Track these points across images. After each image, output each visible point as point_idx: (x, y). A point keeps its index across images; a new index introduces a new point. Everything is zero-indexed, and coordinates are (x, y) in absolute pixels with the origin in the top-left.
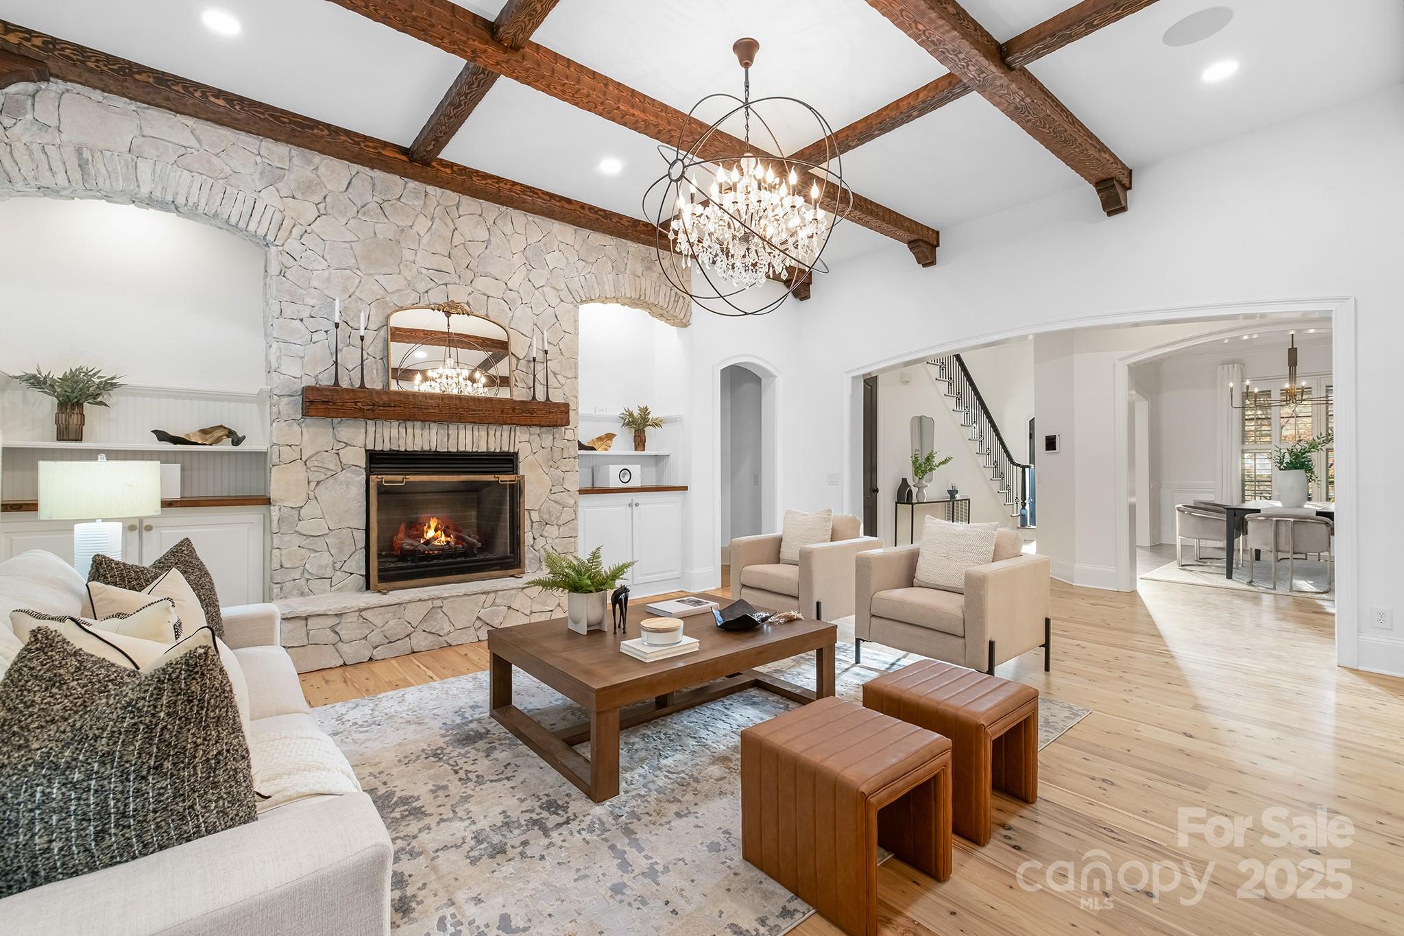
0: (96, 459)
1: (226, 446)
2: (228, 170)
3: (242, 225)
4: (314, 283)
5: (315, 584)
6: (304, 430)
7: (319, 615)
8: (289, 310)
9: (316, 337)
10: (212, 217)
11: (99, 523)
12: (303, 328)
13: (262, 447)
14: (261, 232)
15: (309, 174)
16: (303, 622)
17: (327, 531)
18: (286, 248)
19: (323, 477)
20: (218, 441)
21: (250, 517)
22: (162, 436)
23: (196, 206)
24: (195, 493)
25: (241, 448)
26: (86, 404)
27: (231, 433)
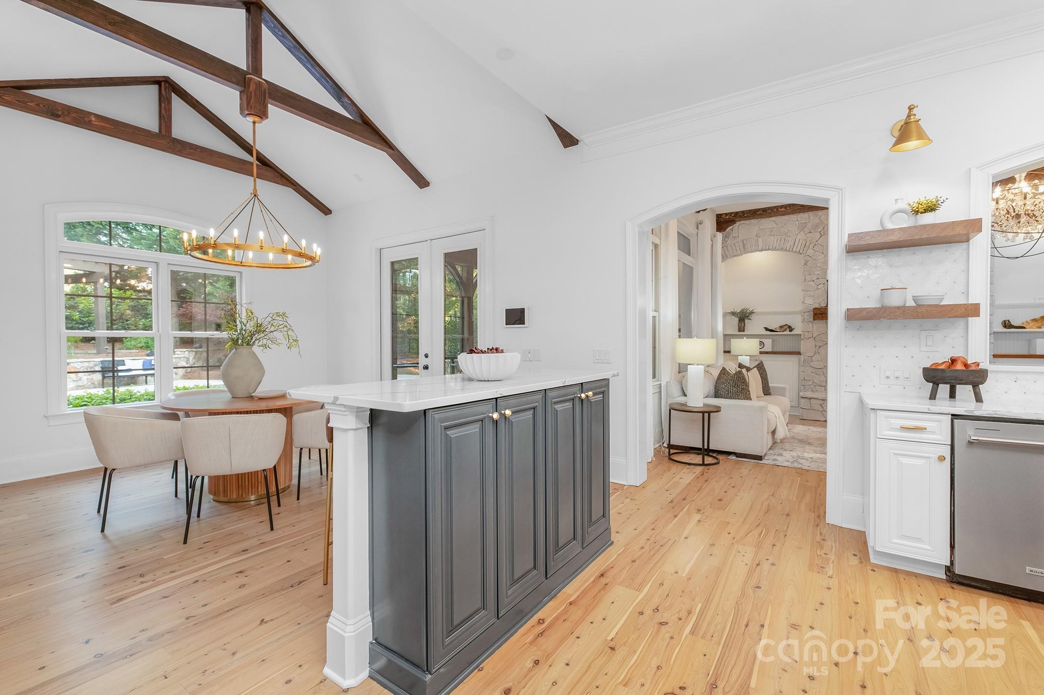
0: (743, 338)
1: (787, 332)
2: (786, 231)
3: (791, 250)
4: (819, 265)
5: (818, 388)
6: (814, 325)
7: (815, 398)
8: (808, 278)
9: (819, 287)
10: (782, 249)
11: (744, 357)
12: (814, 284)
13: (799, 332)
14: (798, 250)
15: (817, 220)
16: (808, 400)
17: (823, 367)
18: (807, 254)
19: (822, 344)
20: (785, 330)
21: (794, 359)
22: (767, 329)
23: (775, 248)
24: (775, 350)
25: (793, 333)
26: (746, 320)
27: (790, 327)
